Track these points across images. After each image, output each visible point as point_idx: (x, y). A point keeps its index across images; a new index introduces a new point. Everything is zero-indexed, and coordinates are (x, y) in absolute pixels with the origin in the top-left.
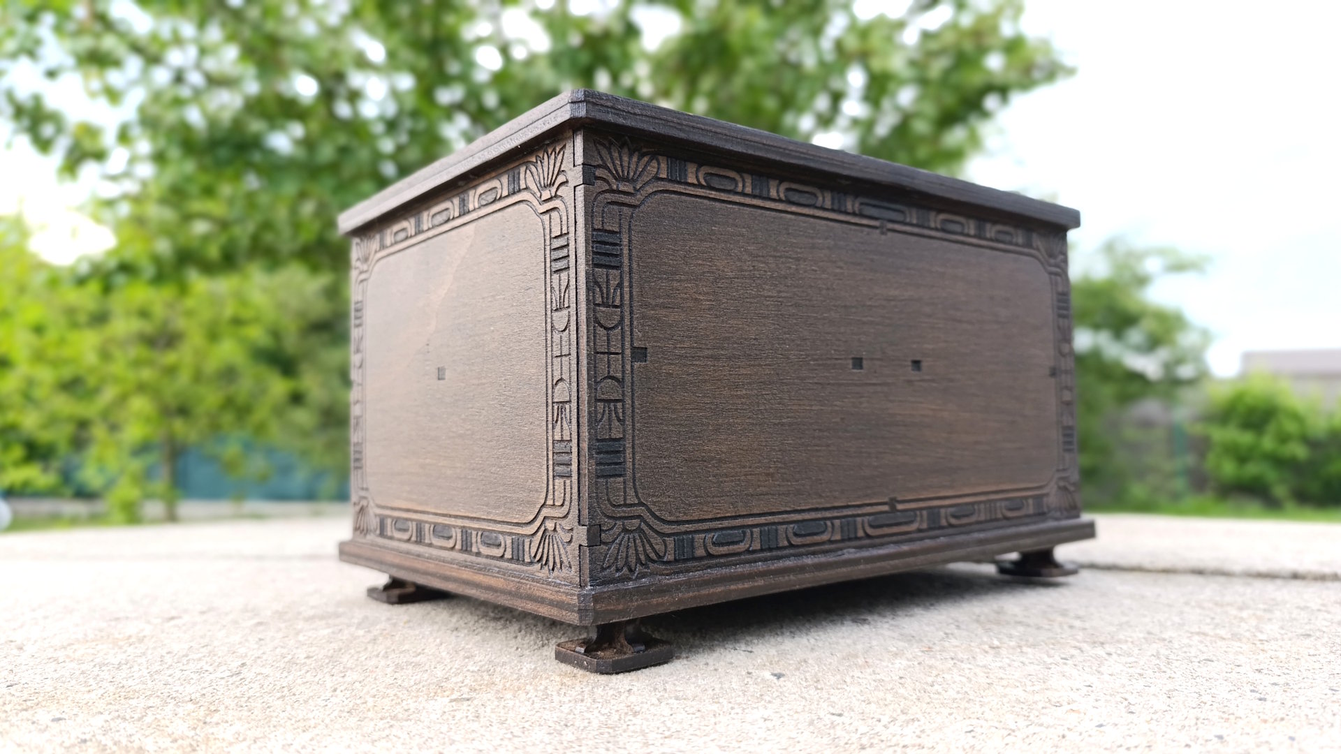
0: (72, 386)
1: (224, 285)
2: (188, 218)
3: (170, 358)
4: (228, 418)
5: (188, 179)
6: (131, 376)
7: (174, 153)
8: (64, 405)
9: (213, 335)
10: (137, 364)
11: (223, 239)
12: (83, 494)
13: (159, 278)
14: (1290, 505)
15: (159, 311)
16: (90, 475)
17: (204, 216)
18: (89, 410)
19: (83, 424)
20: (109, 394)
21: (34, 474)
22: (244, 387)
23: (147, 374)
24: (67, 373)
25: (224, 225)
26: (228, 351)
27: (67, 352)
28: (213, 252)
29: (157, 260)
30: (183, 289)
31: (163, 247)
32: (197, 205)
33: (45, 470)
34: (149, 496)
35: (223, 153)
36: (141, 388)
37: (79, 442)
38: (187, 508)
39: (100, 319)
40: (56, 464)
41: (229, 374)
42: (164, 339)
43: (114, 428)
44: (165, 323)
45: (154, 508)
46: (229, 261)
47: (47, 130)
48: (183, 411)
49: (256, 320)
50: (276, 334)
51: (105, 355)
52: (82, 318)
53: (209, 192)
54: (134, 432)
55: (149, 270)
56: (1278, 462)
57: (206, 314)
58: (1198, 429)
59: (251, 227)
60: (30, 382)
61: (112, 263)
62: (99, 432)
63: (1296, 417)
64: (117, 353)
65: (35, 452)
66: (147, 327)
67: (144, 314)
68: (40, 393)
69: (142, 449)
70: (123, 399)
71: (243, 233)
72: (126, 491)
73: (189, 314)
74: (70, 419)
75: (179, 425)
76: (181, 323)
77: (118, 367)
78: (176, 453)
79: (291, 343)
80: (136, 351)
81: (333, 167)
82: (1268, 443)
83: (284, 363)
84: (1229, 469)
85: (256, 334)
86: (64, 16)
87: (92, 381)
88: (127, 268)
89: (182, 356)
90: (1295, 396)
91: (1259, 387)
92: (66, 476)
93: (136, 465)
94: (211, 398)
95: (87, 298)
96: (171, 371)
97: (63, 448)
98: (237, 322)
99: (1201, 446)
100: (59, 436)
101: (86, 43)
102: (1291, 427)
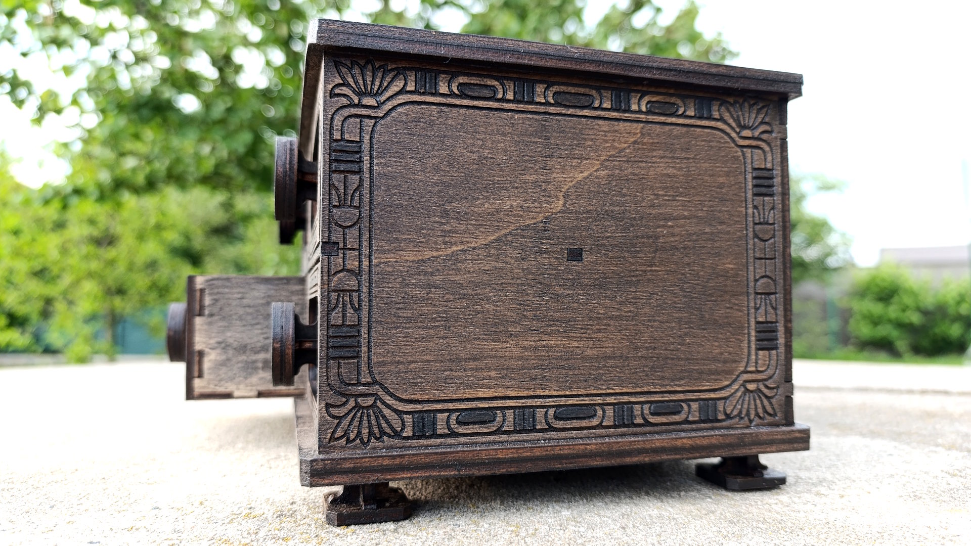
0: (40, 274)
1: (150, 202)
2: (122, 155)
3: (111, 253)
4: (153, 296)
5: (122, 129)
6: (84, 266)
7: (112, 110)
8: (36, 288)
9: (141, 237)
10: (87, 257)
11: (148, 170)
12: (49, 351)
13: (102, 198)
14: (907, 356)
15: (103, 220)
16: (53, 337)
17: (133, 154)
18: (52, 291)
19: (49, 301)
20: (67, 280)
21: (15, 337)
22: (164, 274)
23: (94, 265)
24: (37, 265)
25: (149, 160)
26: (152, 249)
27: (37, 249)
28: (140, 179)
29: (100, 187)
30: (119, 205)
31: (105, 177)
32: (129, 145)
33: (23, 333)
34: (97, 353)
35: (146, 112)
36: (90, 275)
37: (46, 314)
39: (60, 225)
40: (30, 329)
41: (152, 265)
42: (106, 240)
43: (71, 303)
44: (107, 229)
46: (151, 185)
47: (22, 93)
48: (121, 291)
49: (173, 226)
50: (187, 237)
51: (64, 250)
52: (49, 226)
53: (137, 137)
54: (85, 306)
55: (94, 193)
56: (901, 325)
57: (137, 223)
58: (844, 303)
59: (167, 162)
60: (11, 271)
61: (69, 189)
62: (60, 307)
63: (913, 294)
64: (74, 251)
65: (15, 321)
66: (96, 233)
67: (92, 222)
68: (17, 279)
69: (91, 318)
70: (76, 283)
71: (161, 166)
72: (79, 347)
73: (124, 223)
74: (40, 297)
75: (118, 302)
76: (118, 229)
77: (73, 260)
78: (115, 320)
79: (198, 242)
80: (86, 249)
81: (222, 122)
82: (893, 311)
83: (194, 258)
84: (865, 331)
85: (173, 237)
86: (33, 12)
87: (55, 270)
88: (78, 192)
89: (120, 252)
90: (913, 279)
91: (888, 273)
92: (37, 337)
93: (87, 330)
94: (141, 282)
95: (52, 212)
96: (111, 263)
97: (35, 317)
98: (159, 227)
99: (846, 315)
100: (31, 310)
101: (49, 32)
102: (908, 300)
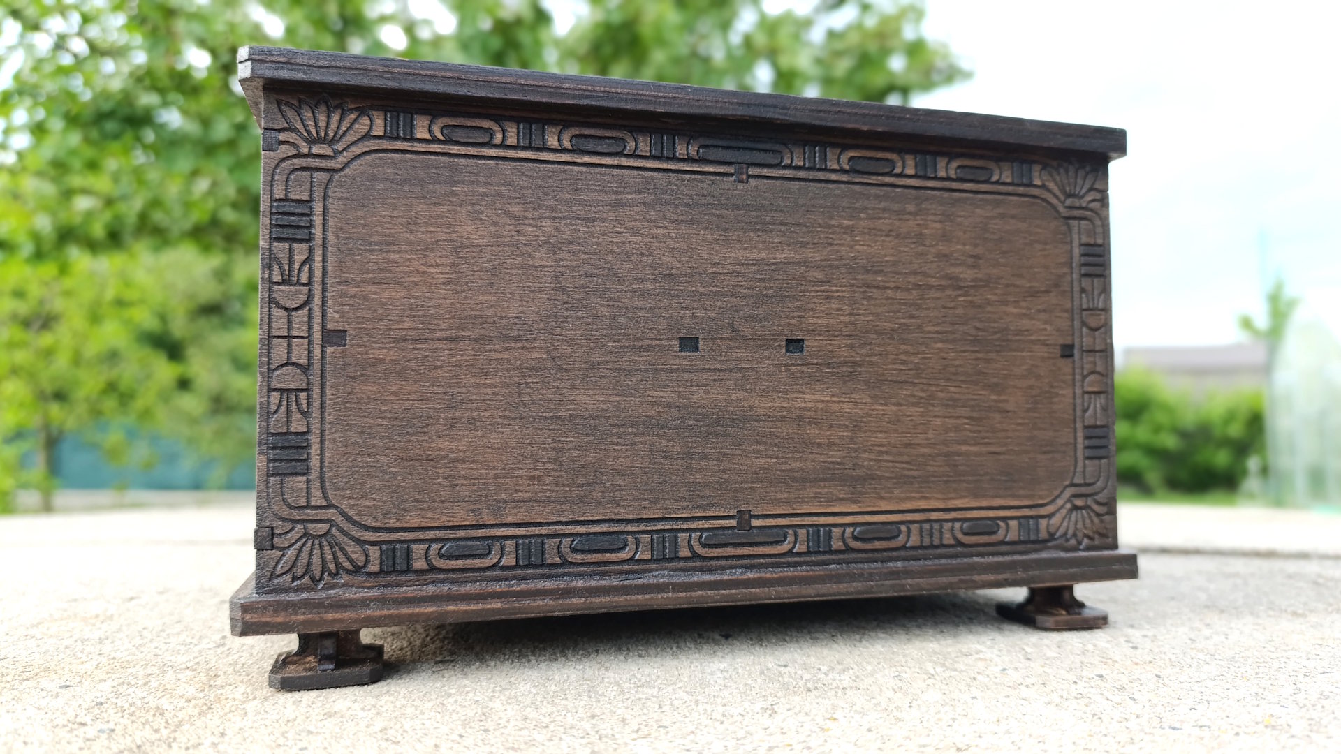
1: (107, 264)
2: (68, 194)
3: (46, 339)
4: (110, 404)
5: (73, 152)
6: (5, 359)
7: (57, 124)
9: (95, 318)
10: (10, 345)
11: (107, 216)
13: (38, 257)
15: (35, 290)
17: (85, 191)
22: (128, 372)
23: (21, 357)
25: (109, 202)
26: (112, 333)
28: (98, 230)
29: (36, 237)
30: (64, 270)
31: (43, 223)
32: (79, 180)
34: (24, 486)
35: (110, 126)
36: (15, 371)
38: (62, 498)
41: (112, 357)
42: (40, 320)
44: (41, 302)
45: (31, 498)
46: (115, 239)
48: (60, 396)
49: (142, 302)
50: (162, 316)
53: (93, 166)
54: (8, 418)
55: (27, 249)
57: (87, 295)
59: (137, 204)
66: (23, 308)
67: (19, 294)
69: (16, 435)
71: (130, 210)
73: (68, 294)
75: (55, 411)
76: (58, 305)
78: (53, 442)
79: (179, 327)
81: (231, 145)
83: (172, 349)
85: (145, 318)
88: (2, 245)
89: (62, 337)
93: (10, 453)
94: (89, 383)
96: (48, 354)
98: (120, 303)
